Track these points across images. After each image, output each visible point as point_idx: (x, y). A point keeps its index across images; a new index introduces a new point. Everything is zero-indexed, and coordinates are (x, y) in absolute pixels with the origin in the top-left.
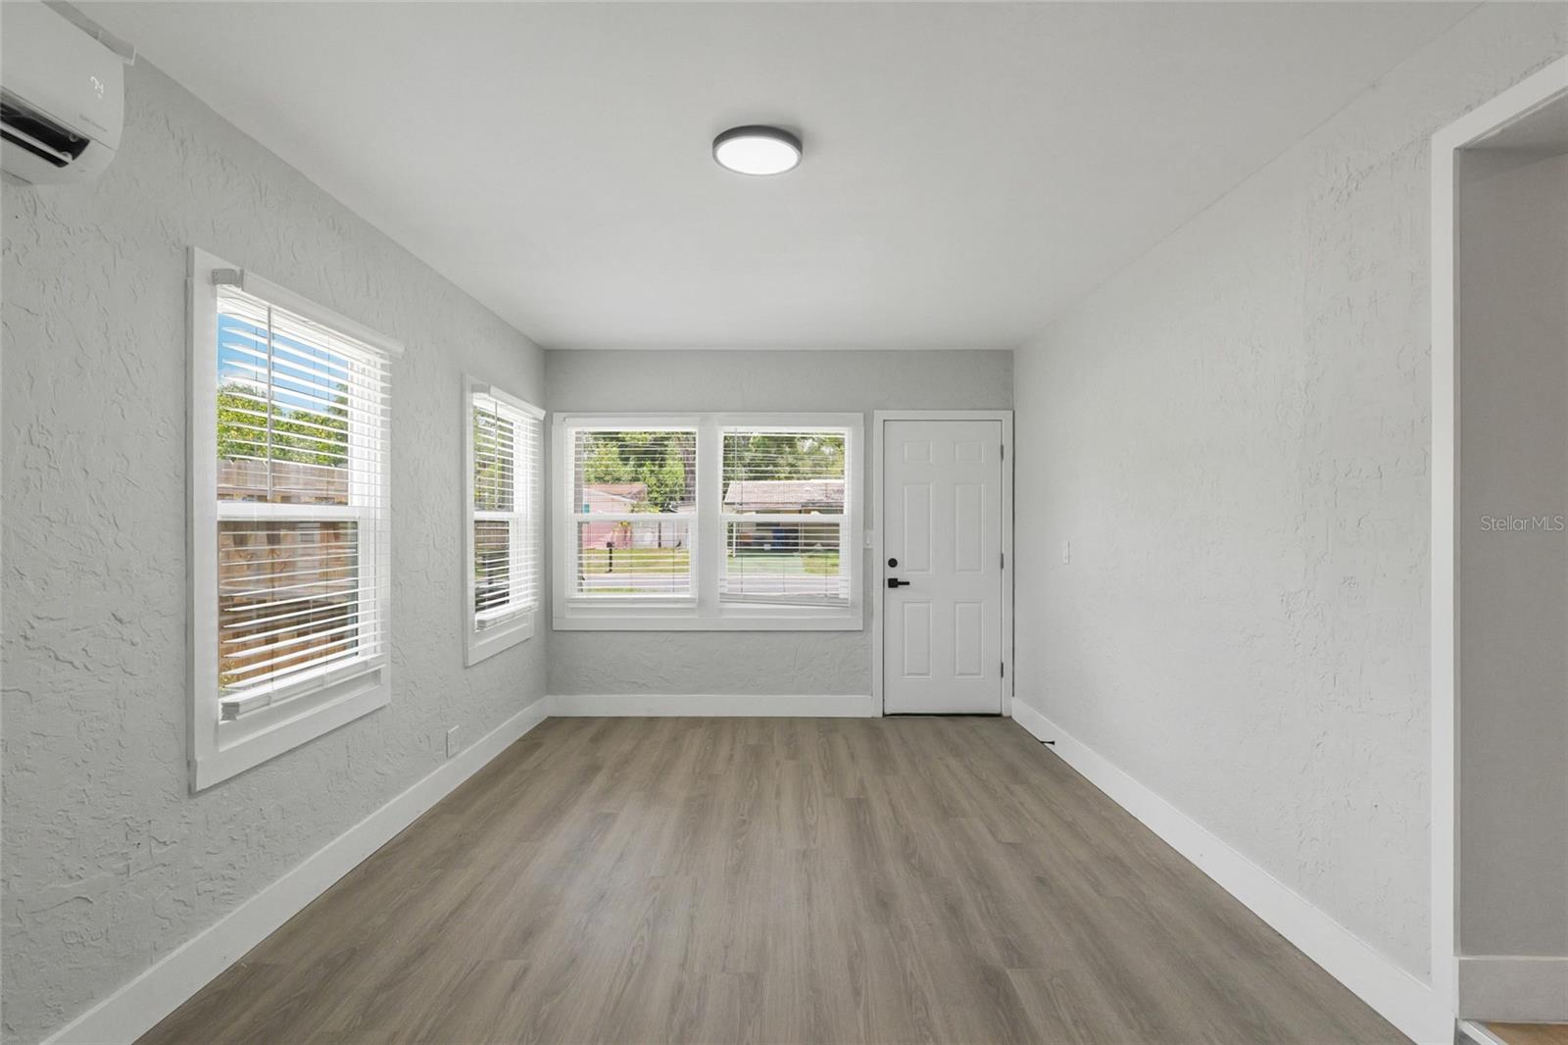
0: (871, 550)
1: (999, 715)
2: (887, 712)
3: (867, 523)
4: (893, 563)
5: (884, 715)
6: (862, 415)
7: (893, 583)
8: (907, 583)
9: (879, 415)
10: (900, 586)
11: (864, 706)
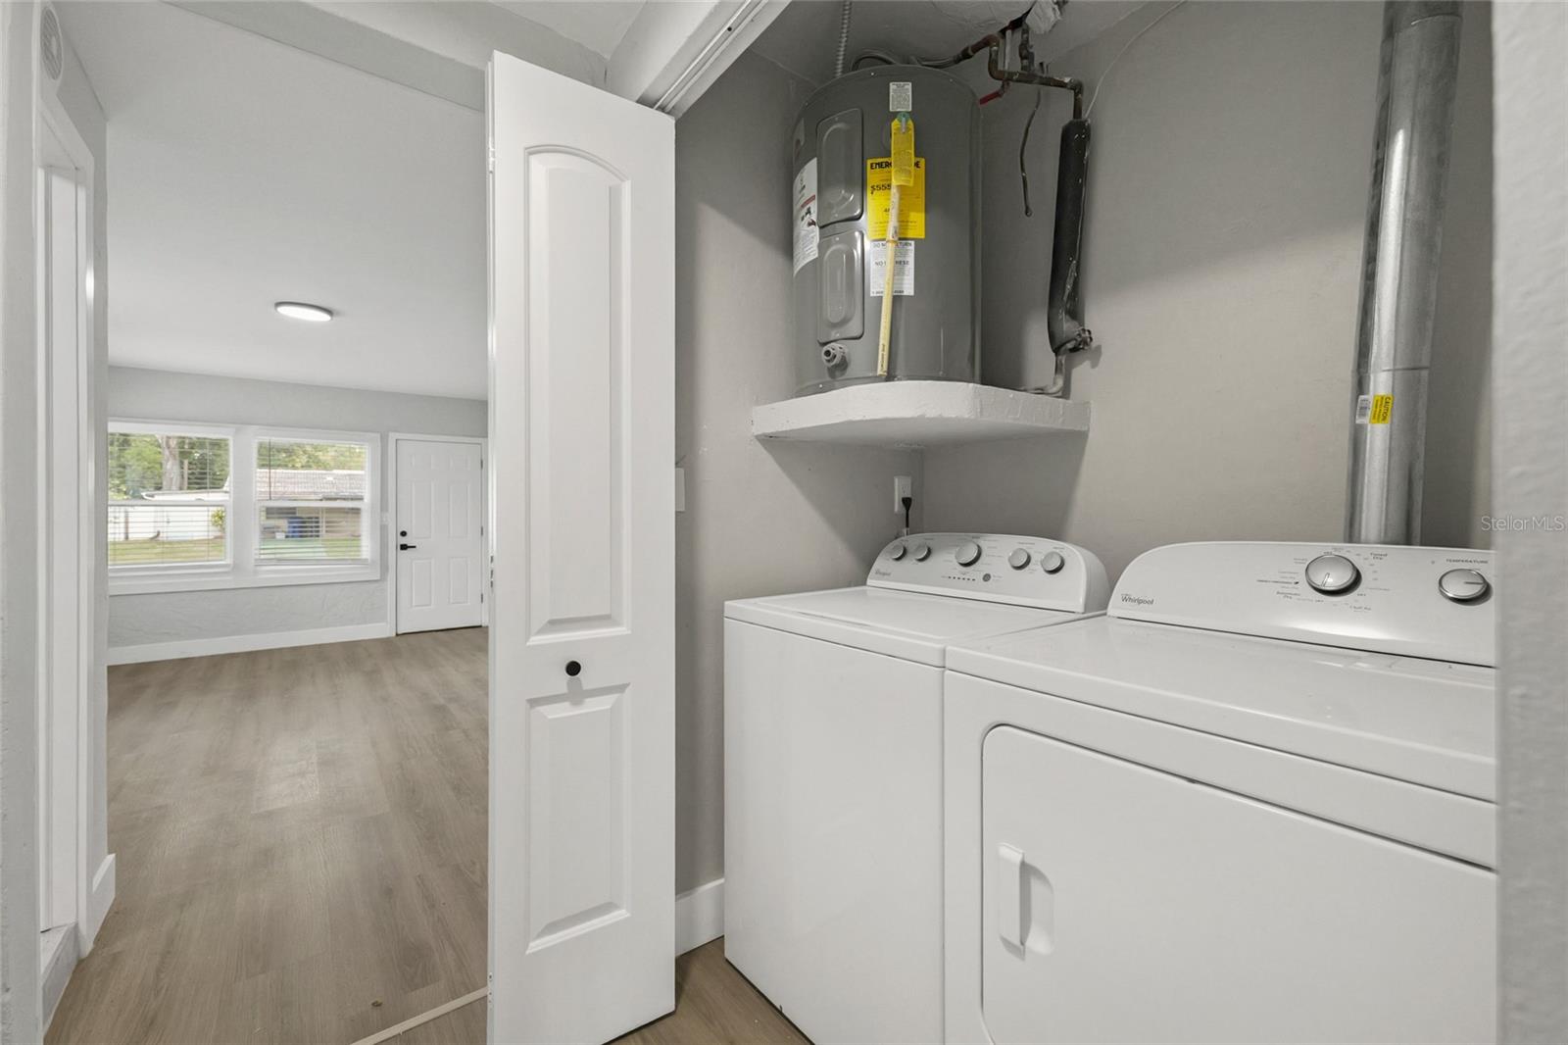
0: (387, 526)
1: (480, 626)
2: (399, 632)
3: (384, 508)
4: (404, 534)
5: (397, 635)
6: (379, 435)
7: (404, 547)
8: (414, 547)
9: (393, 436)
10: (409, 549)
11: (383, 630)
